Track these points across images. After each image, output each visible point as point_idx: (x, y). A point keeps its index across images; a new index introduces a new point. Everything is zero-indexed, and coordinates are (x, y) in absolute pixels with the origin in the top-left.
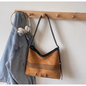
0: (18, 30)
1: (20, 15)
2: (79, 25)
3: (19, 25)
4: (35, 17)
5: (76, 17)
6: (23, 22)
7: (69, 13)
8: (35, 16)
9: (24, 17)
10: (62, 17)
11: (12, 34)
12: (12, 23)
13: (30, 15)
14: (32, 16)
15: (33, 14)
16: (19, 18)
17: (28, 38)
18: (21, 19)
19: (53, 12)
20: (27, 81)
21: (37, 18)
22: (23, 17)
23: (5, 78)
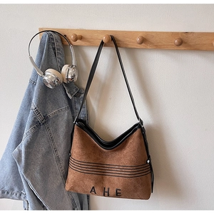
1: (51, 39)
2: (193, 61)
3: (48, 63)
4: (88, 44)
5: (184, 43)
6: (59, 56)
7: (167, 33)
8: (88, 41)
9: (60, 44)
10: (151, 43)
11: (33, 83)
12: (31, 58)
13: (76, 40)
14: (79, 42)
15: (81, 38)
16: (48, 48)
18: (54, 49)
19: (131, 32)
21: (92, 46)
22: (58, 44)
23: (16, 190)
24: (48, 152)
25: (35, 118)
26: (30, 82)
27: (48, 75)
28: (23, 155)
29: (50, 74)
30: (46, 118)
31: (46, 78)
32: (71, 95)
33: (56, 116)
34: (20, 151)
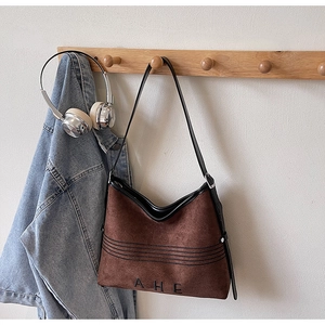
0: (64, 117)
1: (73, 63)
3: (71, 99)
4: (130, 70)
5: (274, 67)
6: (87, 89)
7: (249, 52)
8: (129, 66)
9: (89, 71)
10: (225, 69)
11: (48, 130)
12: (44, 93)
13: (110, 65)
14: (115, 68)
15: (119, 61)
16: (71, 77)
17: (103, 148)
18: (79, 78)
19: (193, 52)
20: (106, 308)
21: (136, 73)
22: (85, 71)
24: (74, 234)
25: (53, 183)
26: (45, 129)
27: (69, 118)
28: (37, 240)
29: (73, 117)
30: (69, 182)
31: (66, 122)
32: (106, 147)
33: (84, 179)
34: (32, 234)
